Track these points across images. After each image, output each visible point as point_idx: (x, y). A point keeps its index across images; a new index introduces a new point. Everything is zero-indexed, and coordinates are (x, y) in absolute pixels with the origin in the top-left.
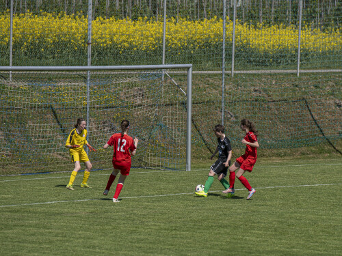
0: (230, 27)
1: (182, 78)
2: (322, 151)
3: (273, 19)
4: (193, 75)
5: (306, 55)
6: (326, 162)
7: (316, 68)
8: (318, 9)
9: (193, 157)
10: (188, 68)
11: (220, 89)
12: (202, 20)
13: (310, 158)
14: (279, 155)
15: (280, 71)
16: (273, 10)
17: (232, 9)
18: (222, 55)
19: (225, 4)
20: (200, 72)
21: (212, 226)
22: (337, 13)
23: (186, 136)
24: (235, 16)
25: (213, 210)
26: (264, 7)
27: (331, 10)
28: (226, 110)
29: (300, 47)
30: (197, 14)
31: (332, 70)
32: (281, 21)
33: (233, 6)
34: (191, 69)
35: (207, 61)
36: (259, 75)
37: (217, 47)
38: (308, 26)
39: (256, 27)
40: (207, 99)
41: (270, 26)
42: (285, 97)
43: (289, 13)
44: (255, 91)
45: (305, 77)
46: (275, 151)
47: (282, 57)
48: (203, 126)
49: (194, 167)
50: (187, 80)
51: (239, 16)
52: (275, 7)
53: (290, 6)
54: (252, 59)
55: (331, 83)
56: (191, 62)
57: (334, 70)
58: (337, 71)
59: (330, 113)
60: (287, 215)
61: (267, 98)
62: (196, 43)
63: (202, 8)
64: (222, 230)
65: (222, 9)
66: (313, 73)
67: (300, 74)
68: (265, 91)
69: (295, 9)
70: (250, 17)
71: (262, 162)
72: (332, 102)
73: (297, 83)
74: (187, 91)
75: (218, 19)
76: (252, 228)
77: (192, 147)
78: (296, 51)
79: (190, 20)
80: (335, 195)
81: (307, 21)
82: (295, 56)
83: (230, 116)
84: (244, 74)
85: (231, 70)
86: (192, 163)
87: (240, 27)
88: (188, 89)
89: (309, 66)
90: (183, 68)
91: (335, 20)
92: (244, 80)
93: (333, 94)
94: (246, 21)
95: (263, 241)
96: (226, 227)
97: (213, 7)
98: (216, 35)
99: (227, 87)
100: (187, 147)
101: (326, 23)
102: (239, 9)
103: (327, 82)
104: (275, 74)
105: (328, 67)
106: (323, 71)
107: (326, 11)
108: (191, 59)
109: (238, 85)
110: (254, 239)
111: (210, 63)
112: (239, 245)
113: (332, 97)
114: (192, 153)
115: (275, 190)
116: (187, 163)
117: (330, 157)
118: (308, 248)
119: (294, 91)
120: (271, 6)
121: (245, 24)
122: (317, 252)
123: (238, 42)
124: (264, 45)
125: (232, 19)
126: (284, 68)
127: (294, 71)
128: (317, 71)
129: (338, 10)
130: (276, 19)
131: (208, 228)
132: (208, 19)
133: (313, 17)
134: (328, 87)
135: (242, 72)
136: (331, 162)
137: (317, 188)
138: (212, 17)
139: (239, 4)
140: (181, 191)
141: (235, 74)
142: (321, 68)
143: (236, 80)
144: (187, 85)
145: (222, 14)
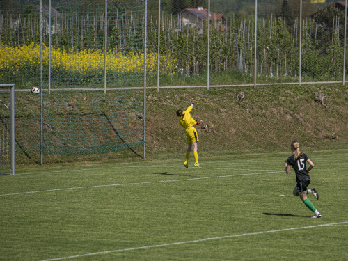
0: (46, 51)
1: (6, 96)
2: (126, 156)
3: (82, 45)
4: (15, 92)
5: (111, 75)
6: (130, 165)
7: (120, 87)
8: (120, 37)
9: (17, 163)
10: (11, 87)
11: (39, 104)
12: (22, 46)
13: (116, 162)
14: (90, 160)
15: (90, 89)
16: (82, 37)
17: (47, 37)
18: (39, 76)
19: (41, 33)
20: (21, 90)
21: (33, 222)
22: (136, 40)
23: (10, 145)
24: (50, 42)
25: (34, 207)
26: (74, 35)
27: (131, 38)
28: (45, 122)
29: (106, 69)
30: (17, 40)
31: (133, 88)
32: (89, 47)
33: (48, 34)
34: (13, 88)
35: (27, 81)
36: (72, 92)
37: (35, 69)
38: (112, 51)
39: (68, 52)
40: (27, 113)
41: (80, 51)
42: (95, 111)
43: (96, 40)
44: (69, 106)
45: (110, 94)
46: (87, 157)
47: (91, 77)
48: (25, 136)
49: (17, 172)
50: (10, 97)
51: (53, 43)
52: (84, 35)
53: (96, 34)
54: (65, 79)
55: (133, 99)
56: (13, 82)
57: (135, 88)
58: (138, 88)
59: (133, 123)
60: (98, 210)
61: (79, 112)
62: (16, 66)
63: (21, 35)
64: (43, 225)
65: (39, 37)
66: (117, 91)
67: (107, 91)
68: (77, 105)
69: (101, 37)
70: (63, 43)
71: (76, 166)
72: (133, 114)
73: (104, 98)
74: (10, 107)
75: (35, 46)
76: (69, 222)
77: (15, 154)
78: (103, 72)
79: (11, 46)
80: (138, 192)
81: (111, 47)
82: (102, 76)
83: (47, 127)
84: (59, 92)
85: (48, 88)
86: (15, 168)
87: (54, 52)
88: (11, 105)
89: (114, 85)
90: (7, 87)
91: (135, 46)
92: (59, 97)
93: (134, 108)
94: (59, 47)
95: (79, 233)
96: (46, 222)
97: (31, 34)
98: (34, 59)
99: (45, 103)
100: (11, 154)
101: (127, 48)
102: (53, 36)
103: (129, 98)
104: (86, 92)
105: (130, 85)
106: (125, 88)
107: (127, 38)
108: (12, 79)
109: (54, 101)
110: (70, 231)
111: (30, 82)
112: (57, 237)
113: (134, 110)
114: (15, 159)
115: (87, 189)
116: (11, 168)
117: (133, 160)
118: (116, 238)
119: (101, 105)
120: (80, 34)
121: (59, 49)
122: (123, 241)
123: (53, 64)
124: (75, 67)
125: (47, 46)
126: (93, 86)
127: (102, 89)
128: (121, 88)
129: (137, 37)
130: (85, 44)
131: (30, 223)
132: (27, 45)
133: (116, 44)
134: (130, 102)
135: (57, 90)
136: (134, 164)
137: (123, 187)
138: (30, 43)
139: (53, 32)
140: (6, 192)
141: (51, 92)
142: (124, 86)
143: (52, 97)
144: (10, 101)
145: (39, 41)
